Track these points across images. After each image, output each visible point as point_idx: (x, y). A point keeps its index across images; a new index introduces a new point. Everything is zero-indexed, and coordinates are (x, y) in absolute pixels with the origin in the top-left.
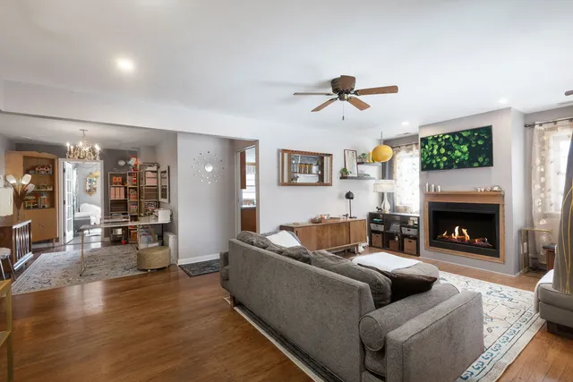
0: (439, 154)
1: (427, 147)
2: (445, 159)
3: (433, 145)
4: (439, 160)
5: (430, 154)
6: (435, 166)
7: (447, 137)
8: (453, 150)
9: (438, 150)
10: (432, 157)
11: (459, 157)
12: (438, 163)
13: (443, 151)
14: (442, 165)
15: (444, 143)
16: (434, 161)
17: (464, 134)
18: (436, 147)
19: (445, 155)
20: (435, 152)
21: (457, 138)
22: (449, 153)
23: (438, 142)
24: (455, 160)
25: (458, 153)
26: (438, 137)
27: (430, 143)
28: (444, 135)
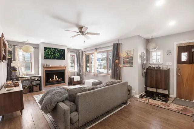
0: (51, 54)
1: (46, 51)
2: (53, 56)
3: (49, 51)
4: (51, 56)
5: (48, 53)
6: (49, 58)
7: (54, 49)
8: (55, 54)
9: (51, 53)
10: (48, 55)
11: (57, 56)
12: (51, 57)
13: (52, 53)
14: (52, 58)
15: (52, 51)
16: (49, 56)
17: (59, 50)
18: (50, 52)
19: (53, 55)
20: (50, 53)
21: (57, 50)
22: (54, 54)
23: (50, 50)
24: (56, 57)
25: (57, 55)
26: (51, 48)
27: (48, 50)
28: (53, 48)
